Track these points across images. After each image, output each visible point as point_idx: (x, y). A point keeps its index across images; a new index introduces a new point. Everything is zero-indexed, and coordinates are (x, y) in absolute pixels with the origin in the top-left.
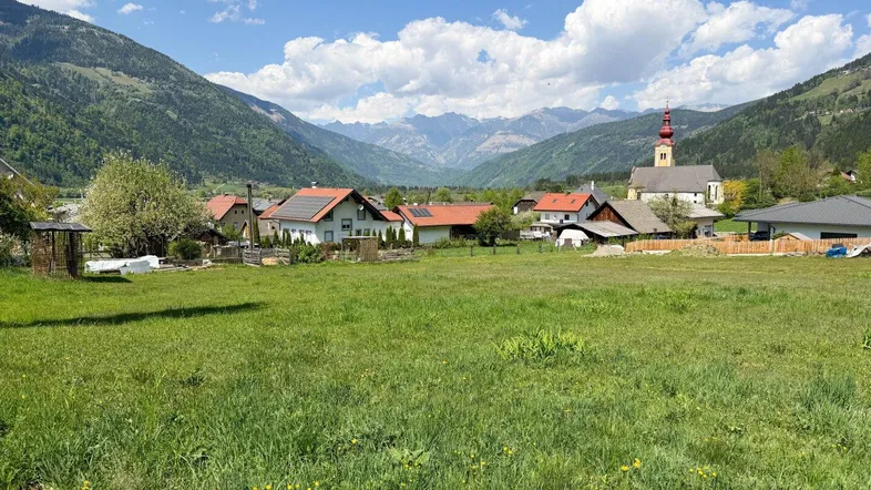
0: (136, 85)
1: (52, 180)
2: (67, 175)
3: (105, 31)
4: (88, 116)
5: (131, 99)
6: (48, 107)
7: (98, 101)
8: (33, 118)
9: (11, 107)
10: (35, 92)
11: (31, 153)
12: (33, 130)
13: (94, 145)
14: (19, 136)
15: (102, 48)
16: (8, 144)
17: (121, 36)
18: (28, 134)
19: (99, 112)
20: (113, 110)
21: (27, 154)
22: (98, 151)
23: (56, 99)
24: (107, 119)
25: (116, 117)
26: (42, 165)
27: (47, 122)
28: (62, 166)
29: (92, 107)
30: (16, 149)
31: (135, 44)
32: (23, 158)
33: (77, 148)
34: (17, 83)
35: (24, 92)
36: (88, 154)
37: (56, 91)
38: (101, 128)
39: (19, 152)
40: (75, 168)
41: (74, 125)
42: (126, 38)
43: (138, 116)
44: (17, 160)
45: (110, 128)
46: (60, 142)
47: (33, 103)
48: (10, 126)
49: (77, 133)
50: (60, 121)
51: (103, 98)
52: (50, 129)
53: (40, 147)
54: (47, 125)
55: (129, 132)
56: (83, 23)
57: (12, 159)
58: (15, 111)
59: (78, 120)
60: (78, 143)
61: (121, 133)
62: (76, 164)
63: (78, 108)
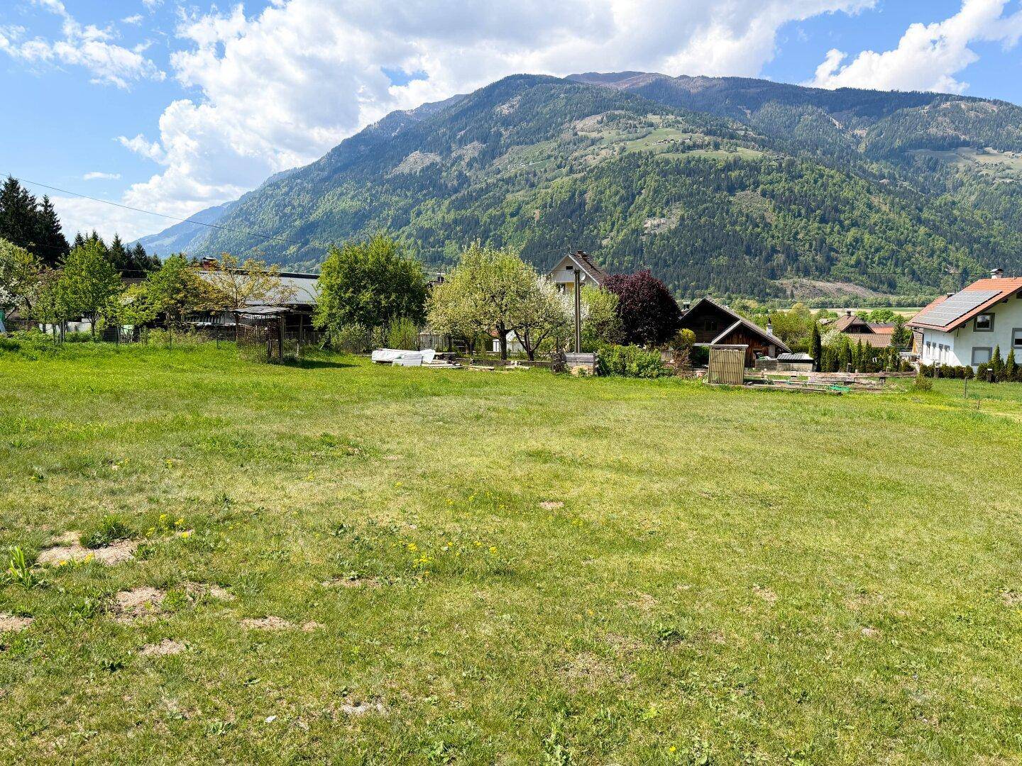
0: (1007, 162)
1: (885, 287)
2: (903, 281)
3: (974, 100)
4: (939, 209)
5: (998, 181)
6: (892, 204)
7: (955, 188)
8: (875, 217)
9: (853, 208)
10: (881, 188)
11: (867, 258)
12: (872, 232)
13: (940, 243)
14: (856, 240)
15: (967, 123)
16: (845, 250)
17: (995, 102)
18: (866, 236)
19: (954, 203)
20: (973, 198)
21: (863, 259)
22: (945, 250)
23: (904, 194)
24: (962, 210)
25: (976, 206)
26: (877, 269)
27: (889, 220)
28: (899, 270)
29: (948, 197)
30: (852, 254)
31: (1013, 108)
32: (858, 263)
33: (919, 249)
34: (862, 182)
35: (869, 191)
36: (932, 255)
37: (906, 184)
38: (953, 222)
39: (854, 258)
40: (913, 273)
41: (920, 221)
42: (1001, 103)
43: (1004, 203)
44: (852, 266)
45: (963, 221)
46: (900, 244)
47: (876, 201)
48: (848, 230)
49: (922, 230)
50: (904, 220)
51: (962, 184)
52: (892, 229)
53: (877, 250)
54: (888, 225)
55: (990, 224)
56: (947, 97)
57: (847, 265)
58: (857, 213)
59: (925, 215)
60: (921, 244)
61: (978, 225)
62: (915, 267)
63: (927, 201)
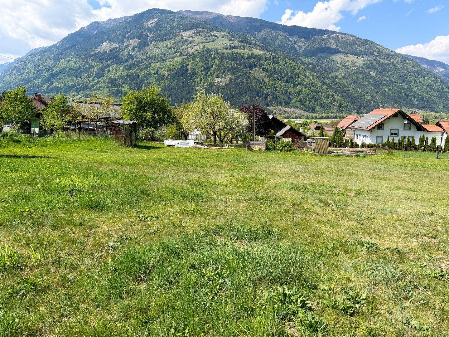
0: (355, 60)
1: (311, 110)
2: (317, 108)
3: (344, 34)
4: (331, 78)
5: (352, 68)
6: (313, 75)
7: (337, 70)
8: (307, 81)
9: (299, 77)
10: (309, 69)
11: (304, 98)
12: (306, 88)
13: (331, 92)
14: (300, 91)
15: (341, 44)
16: (295, 95)
17: (351, 35)
18: (304, 89)
19: (336, 76)
20: (343, 74)
21: (302, 99)
22: (333, 95)
23: (318, 72)
24: (339, 79)
25: (344, 78)
26: (307, 103)
27: (312, 83)
28: (316, 103)
29: (334, 74)
30: (298, 97)
31: (358, 38)
32: (300, 100)
33: (323, 95)
34: (302, 66)
35: (305, 70)
36: (328, 97)
37: (318, 67)
38: (336, 84)
39: (299, 98)
40: (321, 104)
41: (324, 83)
42: (353, 36)
43: (354, 77)
44: (298, 102)
45: (340, 84)
46: (316, 92)
47: (307, 74)
48: (297, 86)
49: (325, 87)
50: (318, 82)
51: (339, 68)
52: (313, 86)
53: (308, 95)
54: (312, 85)
55: (349, 85)
56: (334, 32)
57: (296, 101)
58: (300, 79)
59: (326, 81)
60: (324, 92)
61: (345, 86)
62: (322, 102)
63: (327, 75)
